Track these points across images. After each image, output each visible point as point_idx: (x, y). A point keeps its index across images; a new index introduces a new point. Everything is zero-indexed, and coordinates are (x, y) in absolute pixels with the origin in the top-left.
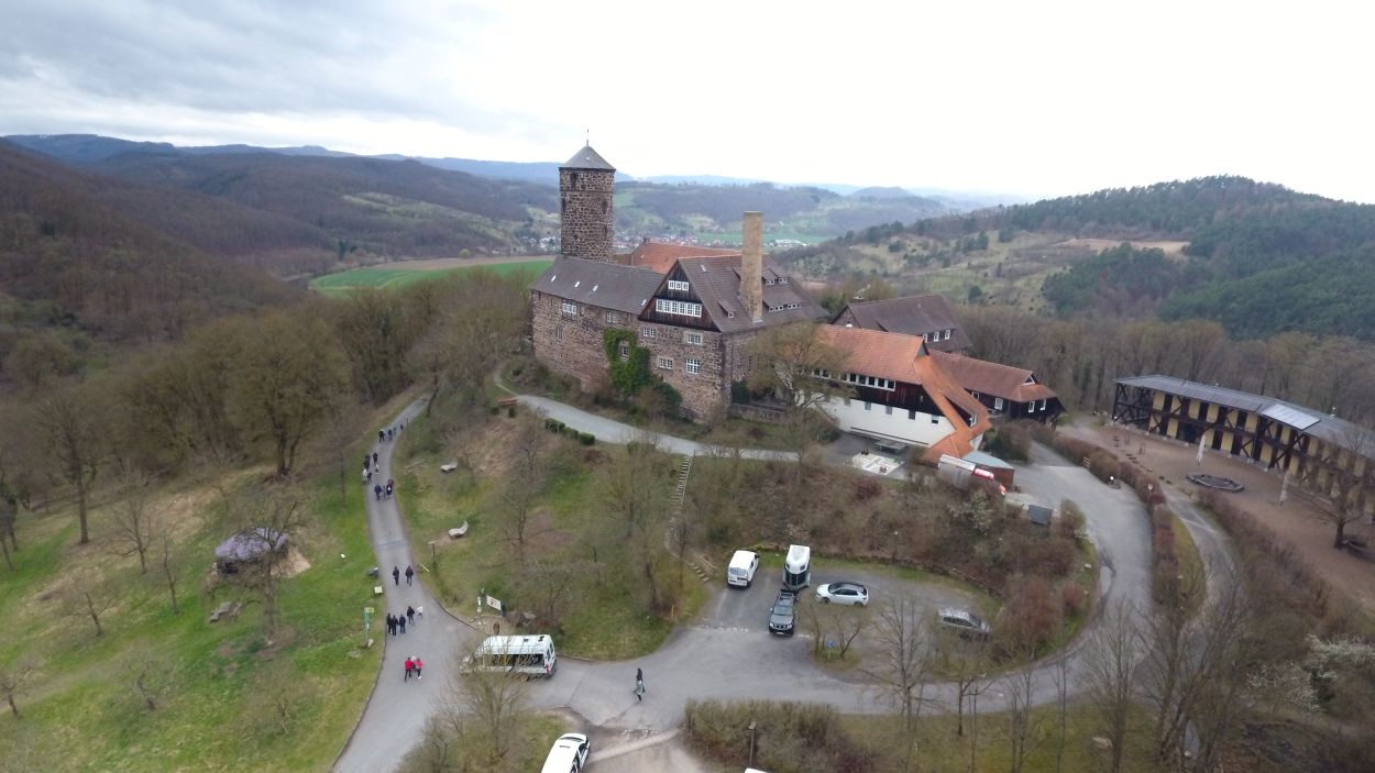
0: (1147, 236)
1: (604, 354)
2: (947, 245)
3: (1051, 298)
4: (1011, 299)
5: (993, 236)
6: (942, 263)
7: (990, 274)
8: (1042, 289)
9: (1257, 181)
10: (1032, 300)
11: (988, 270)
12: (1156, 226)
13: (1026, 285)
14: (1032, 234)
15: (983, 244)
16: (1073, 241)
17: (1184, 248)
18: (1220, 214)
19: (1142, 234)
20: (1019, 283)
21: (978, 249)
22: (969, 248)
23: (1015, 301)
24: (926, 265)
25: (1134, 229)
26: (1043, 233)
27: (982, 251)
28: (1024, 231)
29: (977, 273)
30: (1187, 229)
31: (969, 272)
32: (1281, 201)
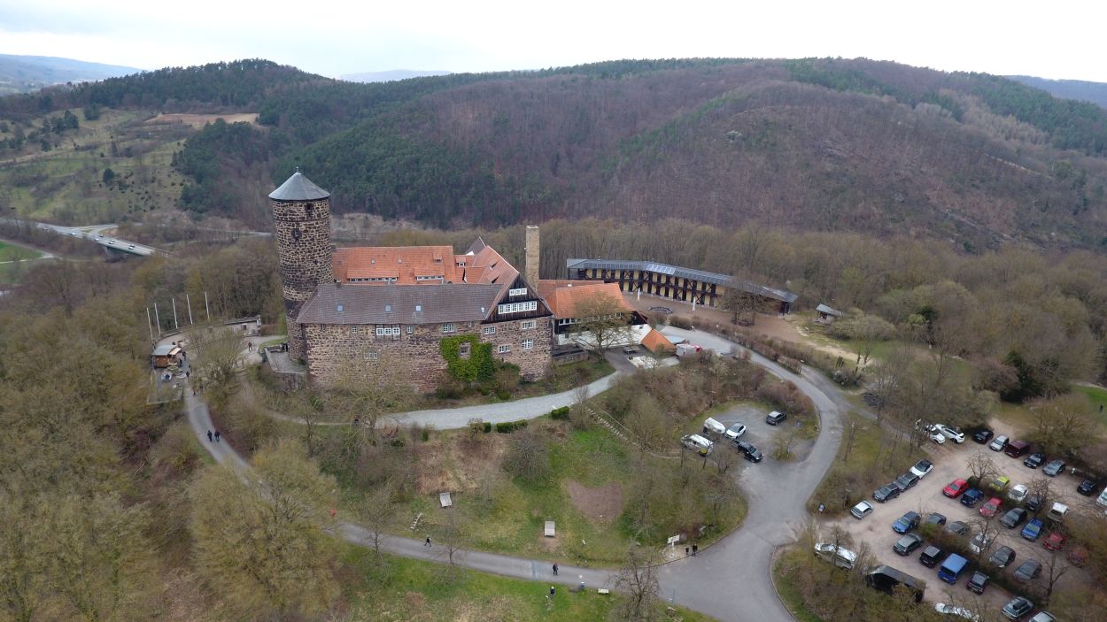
0: (222, 110)
1: (440, 358)
2: (30, 126)
3: (187, 172)
4: (150, 176)
5: (79, 113)
6: (40, 146)
7: (105, 154)
8: (172, 165)
9: (279, 64)
10: (169, 176)
11: (100, 150)
12: (225, 101)
13: (154, 162)
14: (117, 111)
15: (74, 124)
16: (160, 116)
17: (257, 120)
18: (268, 91)
19: (218, 108)
20: (147, 161)
21: (69, 128)
22: (60, 128)
23: (154, 178)
24: (20, 149)
25: (209, 104)
26: (127, 109)
27: (75, 130)
28: (106, 108)
29: (92, 153)
30: (251, 104)
31: (82, 154)
32: (302, 80)
